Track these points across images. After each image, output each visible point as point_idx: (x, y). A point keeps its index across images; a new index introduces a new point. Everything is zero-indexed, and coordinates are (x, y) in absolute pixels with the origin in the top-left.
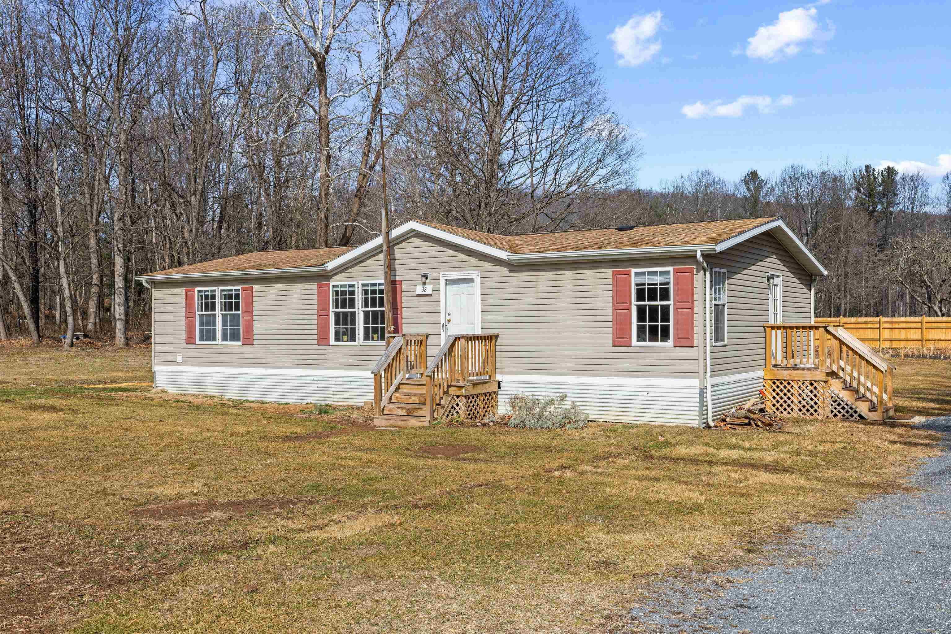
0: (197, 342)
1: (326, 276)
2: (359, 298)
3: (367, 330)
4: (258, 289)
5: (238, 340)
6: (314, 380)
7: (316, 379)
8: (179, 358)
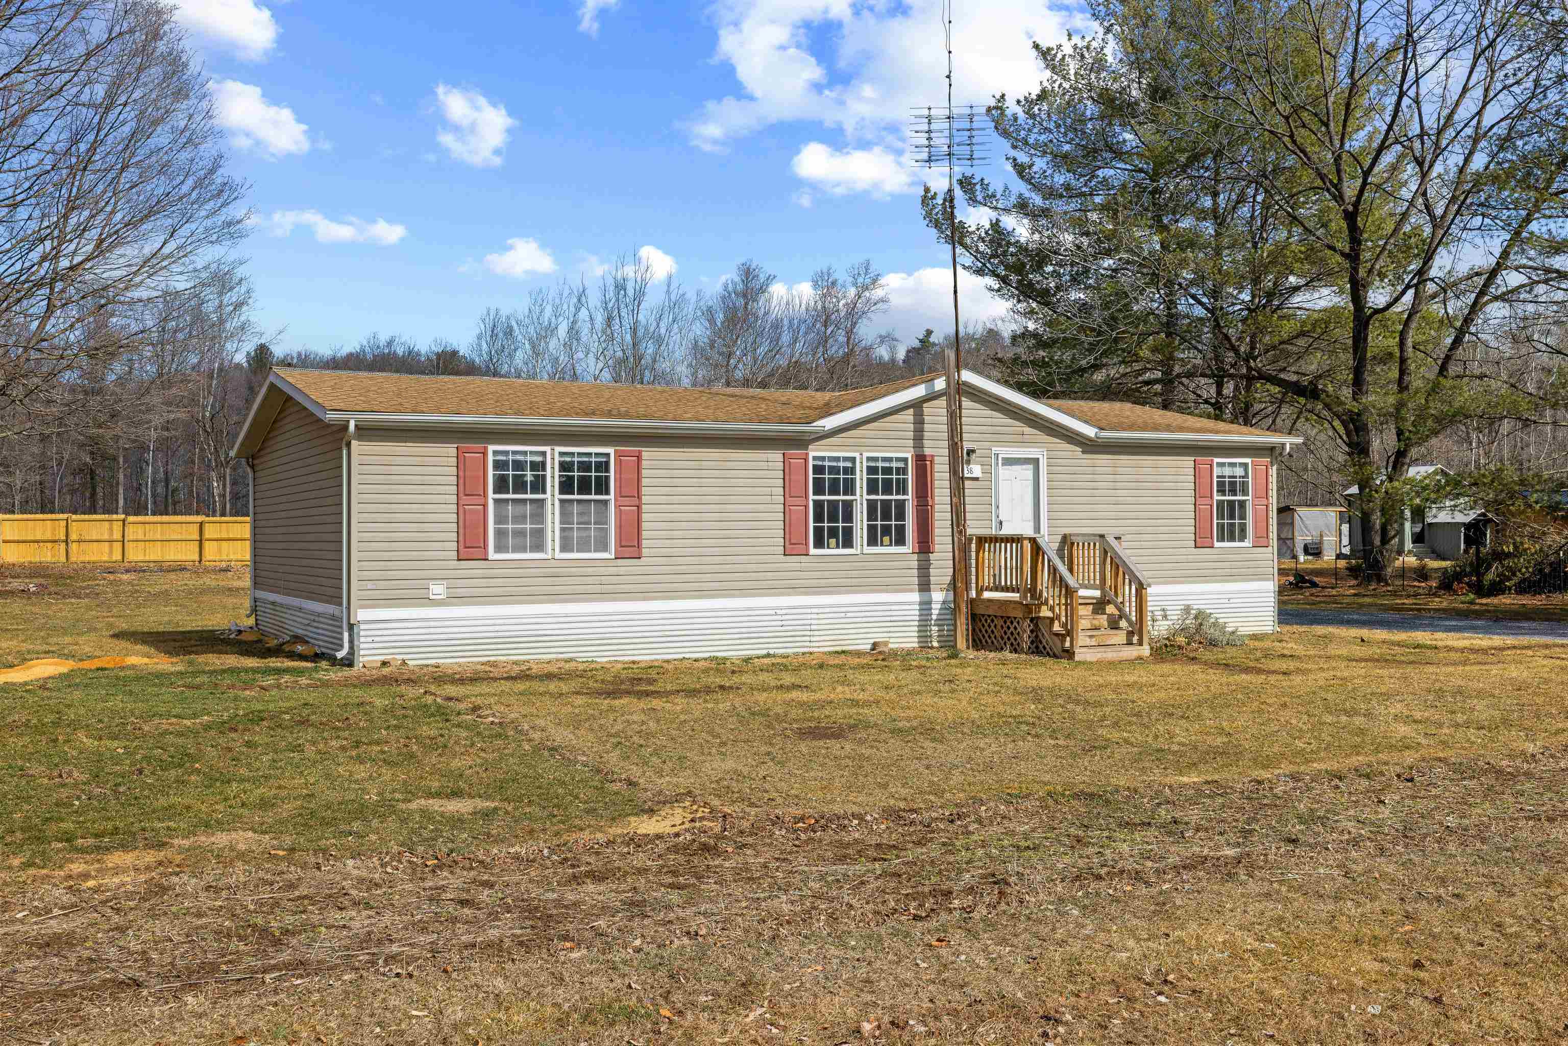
0: (492, 555)
1: (801, 442)
2: (861, 479)
3: (872, 529)
4: (649, 454)
5: (605, 549)
6: (776, 614)
7: (779, 612)
8: (438, 590)
